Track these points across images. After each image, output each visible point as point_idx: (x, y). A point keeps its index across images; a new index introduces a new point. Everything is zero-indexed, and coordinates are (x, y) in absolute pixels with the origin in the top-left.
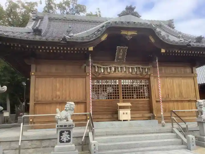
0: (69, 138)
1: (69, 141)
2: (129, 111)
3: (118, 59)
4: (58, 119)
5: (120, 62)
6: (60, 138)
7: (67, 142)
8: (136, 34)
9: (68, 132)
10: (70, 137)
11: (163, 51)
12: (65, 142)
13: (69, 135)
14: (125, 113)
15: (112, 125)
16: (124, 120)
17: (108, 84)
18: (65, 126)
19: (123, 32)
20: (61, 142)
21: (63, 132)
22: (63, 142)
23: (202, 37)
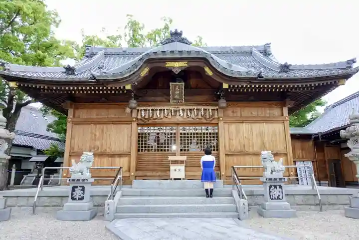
0: (82, 195)
1: (81, 199)
2: (182, 167)
3: (174, 99)
4: (72, 172)
5: (178, 103)
6: (72, 194)
7: (80, 199)
8: (186, 65)
9: (81, 188)
10: (84, 194)
11: (225, 86)
12: (77, 199)
13: (82, 192)
14: (177, 170)
15: (160, 184)
16: (175, 179)
17: (162, 131)
18: (78, 180)
19: (169, 64)
20: (73, 199)
21: (76, 187)
22: (75, 199)
23: (288, 64)
